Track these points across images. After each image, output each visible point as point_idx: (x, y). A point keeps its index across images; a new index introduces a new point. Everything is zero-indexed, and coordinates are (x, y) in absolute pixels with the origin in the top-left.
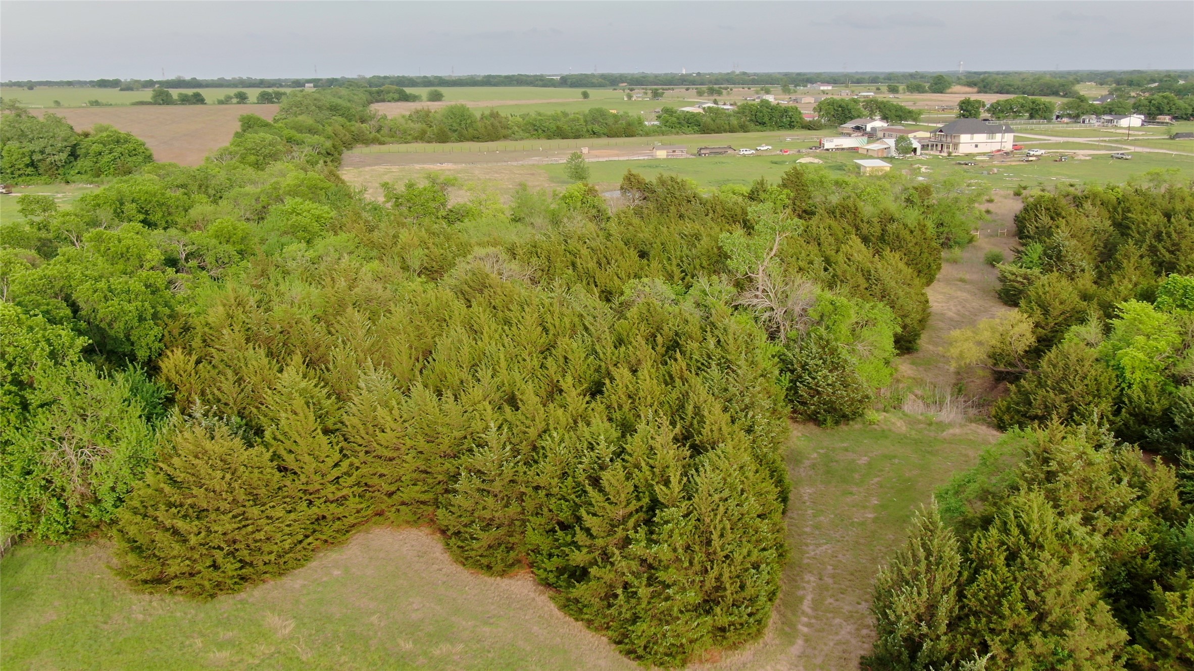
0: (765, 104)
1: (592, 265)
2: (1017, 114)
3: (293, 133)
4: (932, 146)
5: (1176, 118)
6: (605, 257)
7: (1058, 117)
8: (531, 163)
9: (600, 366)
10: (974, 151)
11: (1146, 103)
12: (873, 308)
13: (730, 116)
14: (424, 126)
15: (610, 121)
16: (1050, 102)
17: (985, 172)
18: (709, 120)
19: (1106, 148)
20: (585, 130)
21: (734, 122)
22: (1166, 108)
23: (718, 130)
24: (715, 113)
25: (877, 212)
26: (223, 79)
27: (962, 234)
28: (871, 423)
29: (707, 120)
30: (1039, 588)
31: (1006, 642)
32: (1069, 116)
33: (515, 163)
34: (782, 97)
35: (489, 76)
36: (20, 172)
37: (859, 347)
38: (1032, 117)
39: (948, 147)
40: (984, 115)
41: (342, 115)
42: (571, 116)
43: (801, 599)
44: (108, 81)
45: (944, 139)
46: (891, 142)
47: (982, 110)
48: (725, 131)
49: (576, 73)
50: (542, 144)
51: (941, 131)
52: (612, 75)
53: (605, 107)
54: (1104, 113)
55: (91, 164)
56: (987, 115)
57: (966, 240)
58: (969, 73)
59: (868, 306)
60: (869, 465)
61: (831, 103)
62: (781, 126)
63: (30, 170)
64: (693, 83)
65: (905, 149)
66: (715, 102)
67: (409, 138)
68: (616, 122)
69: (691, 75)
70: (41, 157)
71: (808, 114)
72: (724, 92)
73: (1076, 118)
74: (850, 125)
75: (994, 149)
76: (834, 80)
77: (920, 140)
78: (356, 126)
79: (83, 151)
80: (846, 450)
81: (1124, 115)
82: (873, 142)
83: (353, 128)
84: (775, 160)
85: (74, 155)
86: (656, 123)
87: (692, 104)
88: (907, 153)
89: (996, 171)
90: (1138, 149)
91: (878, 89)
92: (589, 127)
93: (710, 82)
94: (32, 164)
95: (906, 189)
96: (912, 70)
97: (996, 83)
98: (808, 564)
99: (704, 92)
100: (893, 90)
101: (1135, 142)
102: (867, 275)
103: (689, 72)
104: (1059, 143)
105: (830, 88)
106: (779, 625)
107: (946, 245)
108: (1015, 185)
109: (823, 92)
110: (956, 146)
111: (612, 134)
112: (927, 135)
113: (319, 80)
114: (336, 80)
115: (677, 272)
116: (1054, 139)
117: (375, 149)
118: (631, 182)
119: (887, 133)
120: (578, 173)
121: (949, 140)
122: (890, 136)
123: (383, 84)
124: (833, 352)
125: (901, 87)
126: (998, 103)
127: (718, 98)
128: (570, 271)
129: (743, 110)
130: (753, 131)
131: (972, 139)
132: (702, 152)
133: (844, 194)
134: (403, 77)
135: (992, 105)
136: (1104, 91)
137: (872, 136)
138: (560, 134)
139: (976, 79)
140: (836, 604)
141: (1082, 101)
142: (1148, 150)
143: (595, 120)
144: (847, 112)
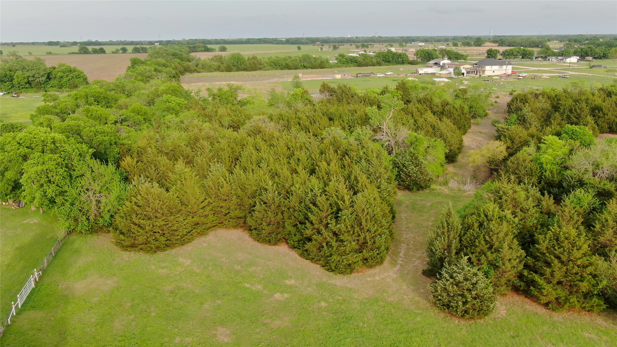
0: (390, 52)
1: (307, 124)
2: (515, 56)
3: (157, 66)
4: (472, 72)
5: (595, 58)
6: (313, 119)
7: (536, 58)
8: (274, 81)
9: (313, 163)
10: (492, 74)
11: (580, 50)
12: (435, 141)
13: (372, 58)
14: (220, 63)
15: (313, 61)
16: (532, 50)
17: (497, 84)
18: (362, 60)
19: (558, 73)
20: (300, 65)
21: (374, 61)
22: (590, 53)
23: (366, 65)
24: (365, 56)
25: (441, 101)
26: (112, 41)
27: (481, 112)
28: (433, 190)
29: (361, 60)
30: (491, 235)
31: (478, 257)
32: (542, 57)
33: (266, 81)
34: (399, 48)
35: (249, 39)
36: (23, 86)
37: (428, 157)
38: (523, 58)
39: (480, 73)
40: (499, 57)
41: (179, 58)
42: (293, 58)
43: (400, 252)
44: (54, 42)
45: (478, 69)
46: (451, 70)
47: (498, 54)
48: (370, 65)
49: (294, 37)
50: (279, 72)
51: (476, 64)
52: (312, 38)
53: (309, 54)
54: (559, 56)
55: (58, 82)
56: (501, 57)
57: (484, 115)
58: (495, 36)
59: (433, 140)
60: (432, 206)
61: (422, 51)
62: (398, 63)
63: (27, 85)
64: (354, 42)
65: (458, 73)
66: (365, 51)
67: (212, 69)
68: (315, 61)
69: (353, 38)
70: (33, 79)
71: (411, 57)
72: (370, 46)
73: (545, 58)
74: (432, 62)
75: (502, 73)
76: (426, 40)
77: (466, 69)
78: (186, 64)
79: (53, 76)
80: (422, 200)
81: (570, 57)
82: (443, 70)
83: (184, 65)
84: (394, 79)
85: (49, 78)
86: (336, 61)
87: (353, 52)
88: (459, 75)
89: (502, 83)
90: (573, 73)
91: (448, 44)
92: (302, 64)
93: (363, 41)
94: (29, 82)
95: (456, 91)
96: (466, 35)
97: (507, 41)
98: (403, 241)
99: (359, 46)
100: (455, 45)
101: (573, 70)
102: (433, 127)
103: (351, 36)
104: (535, 70)
105: (423, 44)
106: (390, 260)
107: (474, 117)
108: (510, 90)
109: (420, 46)
110: (484, 72)
111: (313, 67)
112: (469, 66)
113: (162, 41)
114: (171, 41)
115: (347, 126)
116: (533, 69)
117: (196, 75)
118: (325, 88)
119: (450, 66)
120: (297, 85)
121: (480, 69)
122: (452, 67)
123: (195, 44)
124: (416, 158)
125: (459, 44)
126: (506, 51)
127: (366, 49)
128: (298, 126)
129: (378, 55)
130: (383, 65)
131: (491, 68)
132: (359, 75)
133: (426, 93)
134: (205, 39)
135: (503, 52)
136: (562, 45)
137: (443, 67)
138: (288, 67)
139: (498, 39)
140: (414, 254)
141: (548, 50)
142: (578, 73)
143: (305, 60)
144: (431, 56)
